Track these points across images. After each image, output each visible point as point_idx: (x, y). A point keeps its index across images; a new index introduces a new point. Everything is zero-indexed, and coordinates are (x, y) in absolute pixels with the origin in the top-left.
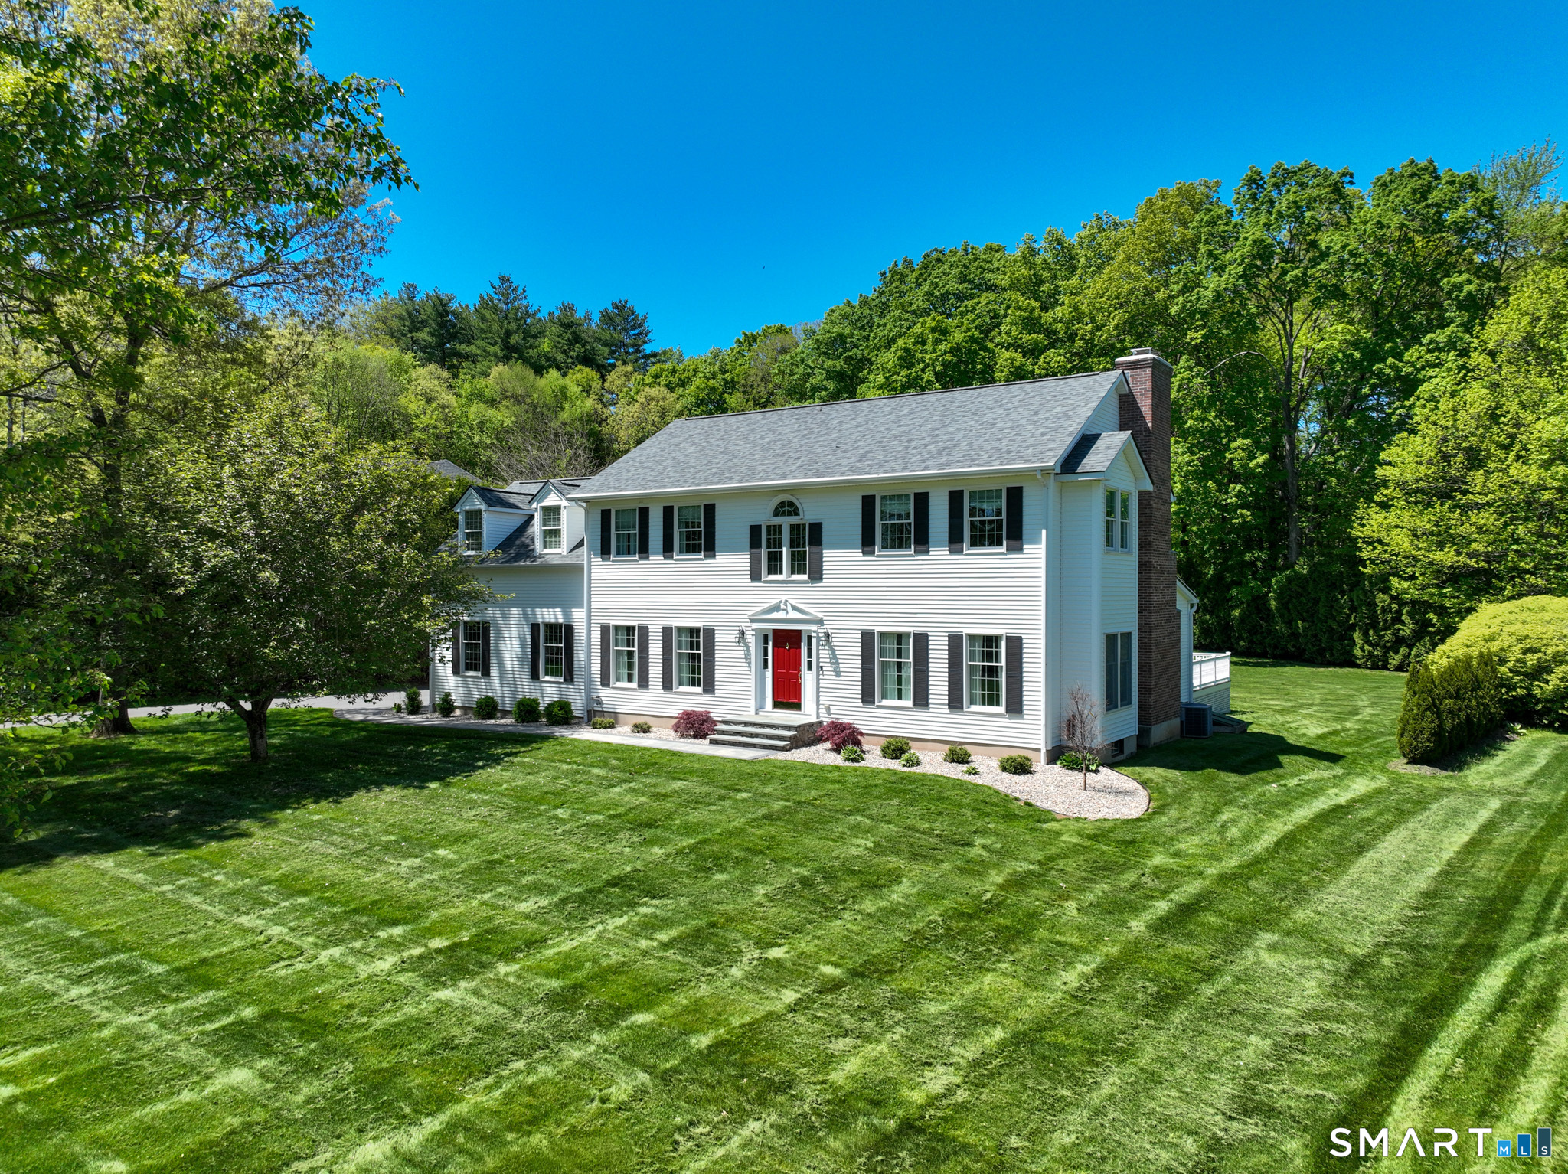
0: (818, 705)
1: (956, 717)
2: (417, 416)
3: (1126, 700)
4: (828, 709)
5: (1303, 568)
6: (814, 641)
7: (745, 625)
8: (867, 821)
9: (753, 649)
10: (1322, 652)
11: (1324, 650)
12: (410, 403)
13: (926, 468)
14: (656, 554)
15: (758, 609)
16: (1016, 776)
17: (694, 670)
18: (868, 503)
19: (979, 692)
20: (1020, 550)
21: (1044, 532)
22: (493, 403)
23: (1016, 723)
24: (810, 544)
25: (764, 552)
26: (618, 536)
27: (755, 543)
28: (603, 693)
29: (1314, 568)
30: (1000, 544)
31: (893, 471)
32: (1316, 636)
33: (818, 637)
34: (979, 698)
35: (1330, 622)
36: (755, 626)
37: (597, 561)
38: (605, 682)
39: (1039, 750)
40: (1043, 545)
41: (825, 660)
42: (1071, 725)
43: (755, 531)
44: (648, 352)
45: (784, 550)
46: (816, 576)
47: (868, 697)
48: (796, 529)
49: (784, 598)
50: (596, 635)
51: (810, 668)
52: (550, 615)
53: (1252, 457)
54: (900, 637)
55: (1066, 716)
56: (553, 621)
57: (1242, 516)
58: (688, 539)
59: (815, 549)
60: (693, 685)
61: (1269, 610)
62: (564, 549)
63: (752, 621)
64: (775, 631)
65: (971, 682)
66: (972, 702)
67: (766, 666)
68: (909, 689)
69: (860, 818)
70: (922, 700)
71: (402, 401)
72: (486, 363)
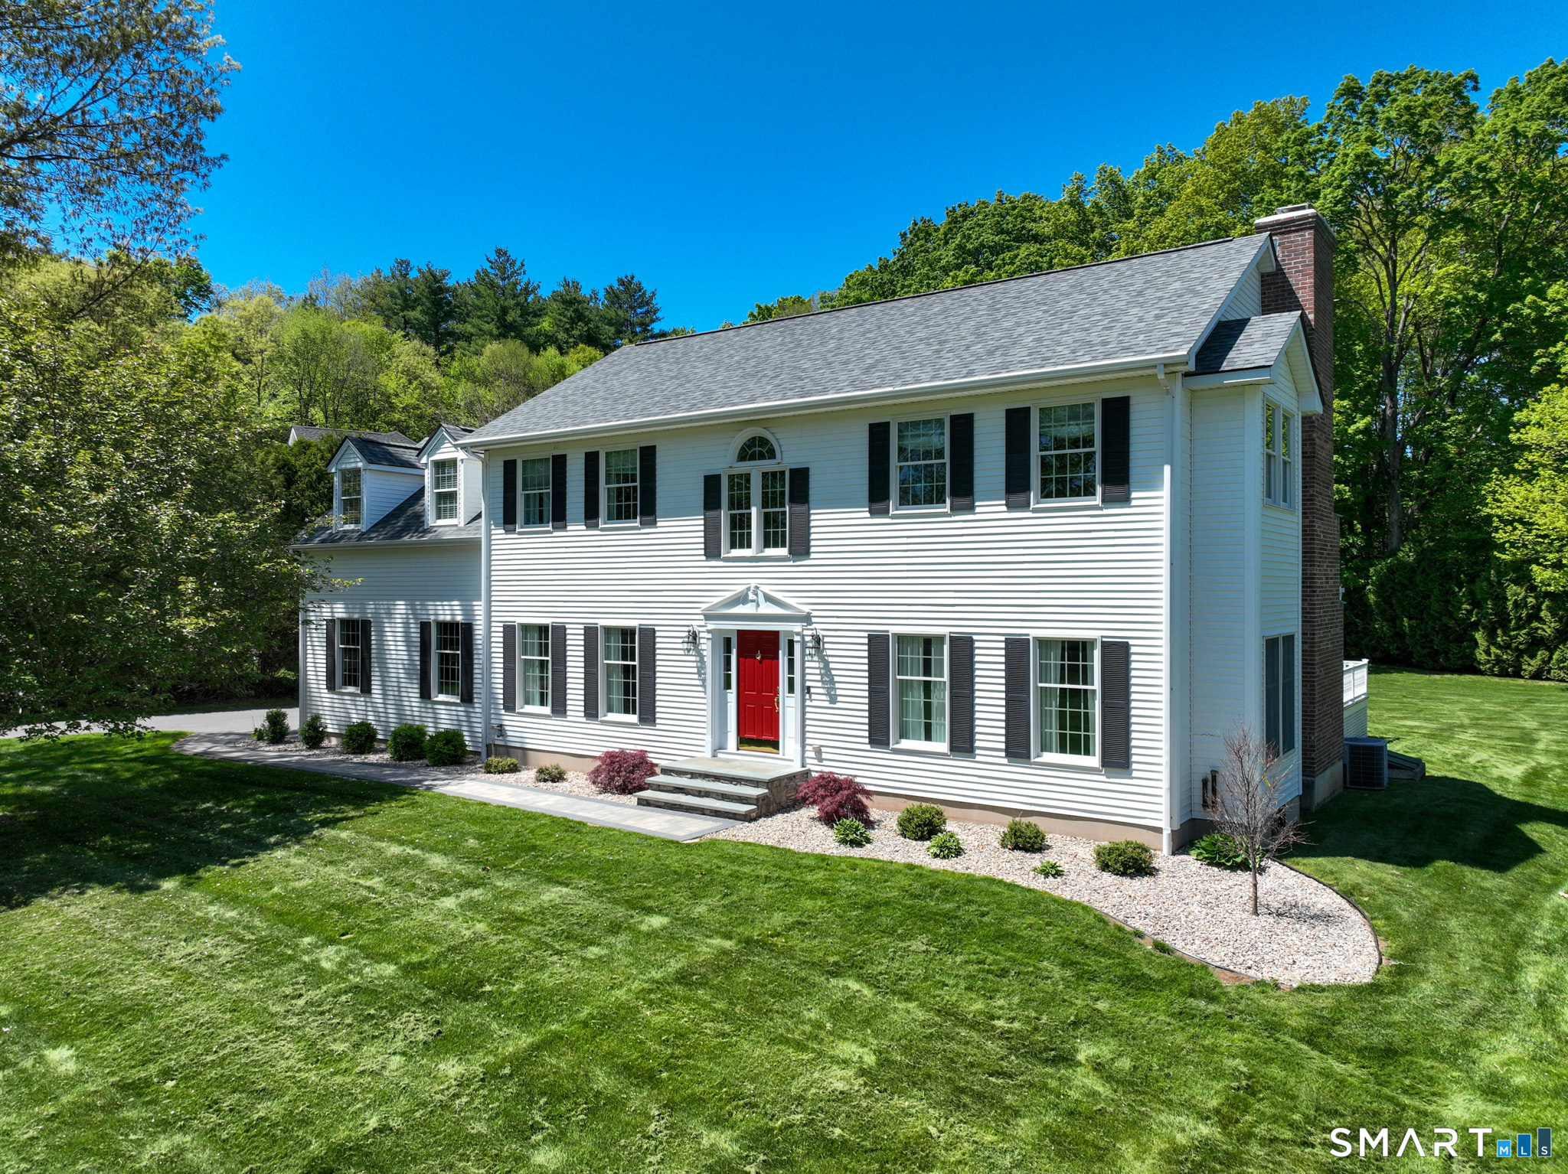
0: (803, 745)
1: (1018, 771)
2: (397, 395)
3: (1289, 742)
4: (818, 751)
6: (797, 648)
7: (698, 624)
8: (867, 992)
9: (708, 660)
10: (1434, 655)
11: (1437, 653)
12: (390, 382)
13: (970, 373)
14: (576, 521)
15: (716, 600)
16: (1126, 881)
17: (628, 689)
18: (878, 434)
19: (1055, 731)
20: (1126, 500)
21: (1167, 469)
22: (485, 382)
23: (1118, 783)
24: (791, 501)
25: (724, 515)
26: (527, 497)
27: (711, 502)
28: (510, 721)
29: (1422, 555)
30: (1089, 491)
31: (918, 381)
32: (1427, 636)
33: (803, 643)
34: (1055, 742)
35: (1445, 620)
36: (711, 625)
37: (499, 533)
38: (509, 706)
39: (1159, 830)
40: (1165, 492)
41: (813, 677)
42: (1210, 784)
43: (711, 484)
45: (754, 510)
46: (801, 549)
47: (878, 736)
48: (771, 478)
49: (753, 583)
50: (498, 637)
51: (791, 689)
52: (449, 611)
53: (1351, 421)
54: (928, 643)
55: (1202, 771)
56: (448, 618)
57: (1339, 492)
58: (619, 499)
59: (799, 509)
60: (627, 711)
61: (1367, 605)
62: (460, 520)
63: (708, 617)
64: (739, 632)
65: (1043, 715)
66: (1045, 747)
67: (728, 686)
68: (943, 723)
69: (854, 986)
70: (963, 743)
71: (382, 379)
72: (480, 342)
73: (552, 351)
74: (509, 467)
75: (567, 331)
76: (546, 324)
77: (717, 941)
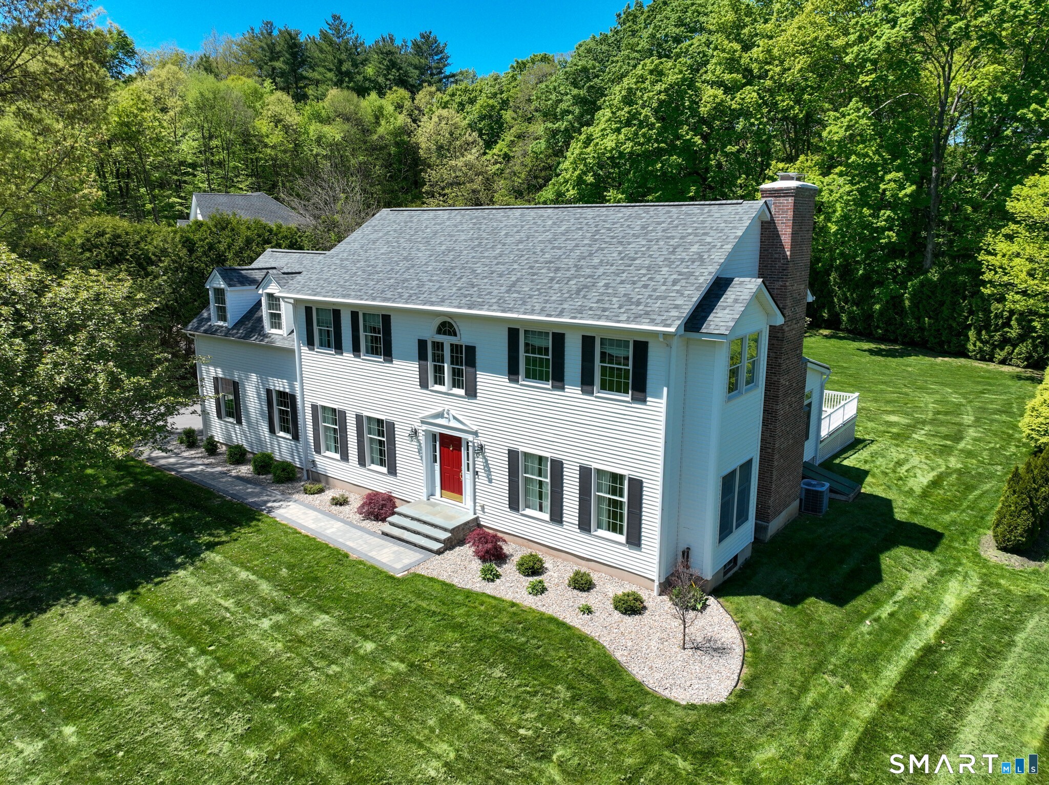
0: (475, 503)
1: (584, 537)
2: (267, 136)
3: (743, 517)
4: (483, 507)
5: (934, 275)
6: (471, 449)
7: (417, 425)
8: (463, 706)
9: (423, 445)
10: (941, 344)
11: (943, 342)
12: (262, 126)
13: (560, 314)
14: (348, 351)
15: (427, 414)
16: (627, 617)
17: (381, 453)
18: (513, 334)
19: (605, 519)
20: (644, 401)
21: (665, 389)
22: (327, 121)
23: (634, 553)
24: (466, 365)
25: (430, 365)
26: (320, 330)
27: (422, 356)
28: (317, 458)
30: (626, 392)
31: (532, 312)
32: (938, 330)
33: (474, 446)
34: (605, 525)
35: (951, 322)
36: (425, 427)
37: (305, 349)
38: (318, 451)
39: (653, 581)
40: (664, 401)
41: (480, 466)
42: (686, 554)
43: (422, 344)
44: (447, 73)
45: (446, 365)
46: (472, 393)
47: (514, 505)
48: (455, 348)
49: (447, 407)
50: (309, 411)
51: (468, 470)
52: (280, 385)
53: (902, 187)
54: (541, 459)
55: (683, 547)
56: (282, 389)
57: (888, 237)
58: (372, 342)
59: (470, 369)
60: (381, 465)
61: (903, 308)
62: (284, 332)
63: (423, 422)
64: (440, 434)
65: (599, 511)
66: (599, 526)
67: (435, 461)
68: (547, 503)
69: (457, 701)
70: (557, 517)
71: (257, 123)
72: (324, 87)
73: (374, 95)
74: (308, 310)
75: (385, 75)
76: (370, 70)
77: (396, 664)
